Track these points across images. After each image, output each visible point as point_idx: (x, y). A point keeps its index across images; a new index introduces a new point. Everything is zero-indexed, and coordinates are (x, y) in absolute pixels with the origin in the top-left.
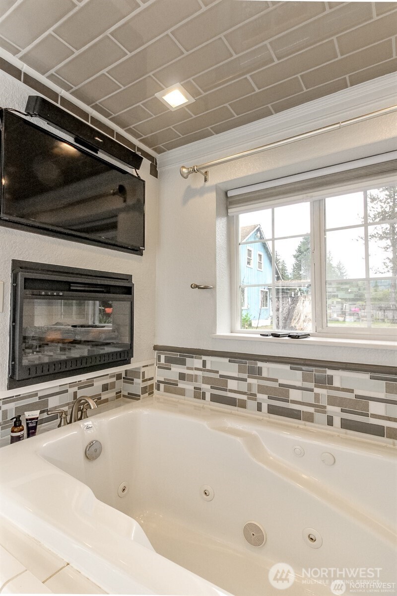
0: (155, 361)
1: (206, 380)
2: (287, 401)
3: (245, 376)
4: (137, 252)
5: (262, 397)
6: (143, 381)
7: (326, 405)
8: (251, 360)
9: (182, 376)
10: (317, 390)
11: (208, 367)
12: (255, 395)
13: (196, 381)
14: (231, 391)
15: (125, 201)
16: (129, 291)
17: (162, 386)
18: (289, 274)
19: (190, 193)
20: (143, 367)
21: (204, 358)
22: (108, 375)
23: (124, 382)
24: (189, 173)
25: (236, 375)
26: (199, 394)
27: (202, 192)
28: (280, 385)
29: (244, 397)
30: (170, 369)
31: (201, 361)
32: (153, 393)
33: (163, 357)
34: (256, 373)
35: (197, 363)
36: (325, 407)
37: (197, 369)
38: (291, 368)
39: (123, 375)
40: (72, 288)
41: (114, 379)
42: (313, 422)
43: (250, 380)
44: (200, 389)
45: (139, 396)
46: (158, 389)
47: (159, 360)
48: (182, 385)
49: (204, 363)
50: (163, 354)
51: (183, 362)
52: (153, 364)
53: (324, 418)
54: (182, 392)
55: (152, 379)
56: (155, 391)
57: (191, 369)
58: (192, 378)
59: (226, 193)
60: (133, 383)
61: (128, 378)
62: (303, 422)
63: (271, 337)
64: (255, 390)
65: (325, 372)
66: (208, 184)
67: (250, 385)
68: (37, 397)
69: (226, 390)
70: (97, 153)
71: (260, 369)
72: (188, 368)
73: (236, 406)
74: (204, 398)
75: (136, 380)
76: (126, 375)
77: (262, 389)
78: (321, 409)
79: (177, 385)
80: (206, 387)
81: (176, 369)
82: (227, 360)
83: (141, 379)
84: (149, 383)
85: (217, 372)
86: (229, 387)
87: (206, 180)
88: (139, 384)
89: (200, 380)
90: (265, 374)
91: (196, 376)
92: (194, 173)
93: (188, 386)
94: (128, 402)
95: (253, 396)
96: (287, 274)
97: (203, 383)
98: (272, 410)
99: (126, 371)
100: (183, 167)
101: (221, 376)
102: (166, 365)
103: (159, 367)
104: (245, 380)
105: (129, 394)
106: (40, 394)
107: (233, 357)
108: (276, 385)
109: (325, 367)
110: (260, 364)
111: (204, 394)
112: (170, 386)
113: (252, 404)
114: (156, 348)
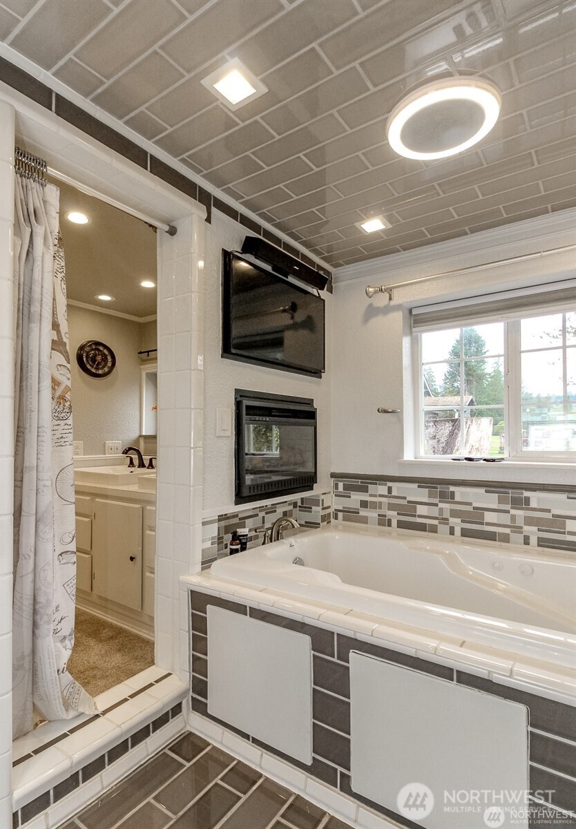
0: (331, 489)
1: (391, 507)
2: (482, 524)
3: (436, 501)
4: (316, 375)
5: (456, 522)
6: (323, 509)
7: (523, 525)
8: (442, 484)
9: (364, 504)
10: (513, 512)
11: (394, 493)
12: (447, 519)
13: (380, 508)
14: (420, 516)
15: (292, 318)
16: (312, 415)
17: (340, 515)
18: (438, 387)
19: (372, 312)
20: (323, 494)
21: (390, 484)
22: (286, 502)
23: (300, 510)
24: (376, 292)
25: (426, 500)
26: (384, 521)
27: (387, 310)
28: (474, 508)
29: (435, 522)
30: (350, 497)
31: (387, 487)
32: (330, 522)
33: (341, 485)
34: (448, 497)
35: (382, 489)
36: (521, 528)
37: (380, 496)
38: (486, 491)
39: (299, 504)
40: (273, 414)
41: (291, 507)
42: (509, 542)
43: (441, 505)
44: (385, 516)
45: (319, 524)
46: (336, 518)
47: (337, 488)
48: (363, 513)
49: (390, 489)
50: (339, 481)
51: (365, 490)
52: (330, 493)
53: (520, 538)
54: (364, 520)
55: (329, 507)
56: (332, 520)
57: (375, 496)
58: (374, 506)
59: (410, 311)
60: (311, 512)
61: (305, 506)
62: (499, 543)
63: (465, 461)
64: (446, 515)
65: (522, 493)
66: (392, 303)
67: (441, 510)
68: (238, 518)
69: (415, 516)
70: (287, 278)
71: (453, 494)
72: (371, 495)
73: (426, 531)
74: (390, 525)
75: (314, 508)
76: (302, 503)
77: (454, 514)
78: (518, 529)
79: (358, 513)
80: (392, 515)
81: (357, 497)
82: (415, 486)
83: (321, 507)
84: (327, 511)
85: (405, 498)
86: (418, 513)
87: (390, 299)
88: (319, 512)
89: (385, 507)
90: (457, 498)
91: (380, 503)
92: (380, 293)
93: (372, 514)
94: (304, 531)
95: (444, 521)
96: (435, 387)
97: (388, 510)
98: (465, 533)
99: (302, 499)
100: (369, 286)
101: (409, 502)
102: (344, 493)
103: (336, 495)
104: (436, 505)
105: (306, 522)
106: (240, 516)
107: (422, 482)
108: (469, 508)
109: (522, 489)
110: (452, 488)
111: (390, 521)
112: (350, 515)
113: (443, 529)
114: (333, 475)
